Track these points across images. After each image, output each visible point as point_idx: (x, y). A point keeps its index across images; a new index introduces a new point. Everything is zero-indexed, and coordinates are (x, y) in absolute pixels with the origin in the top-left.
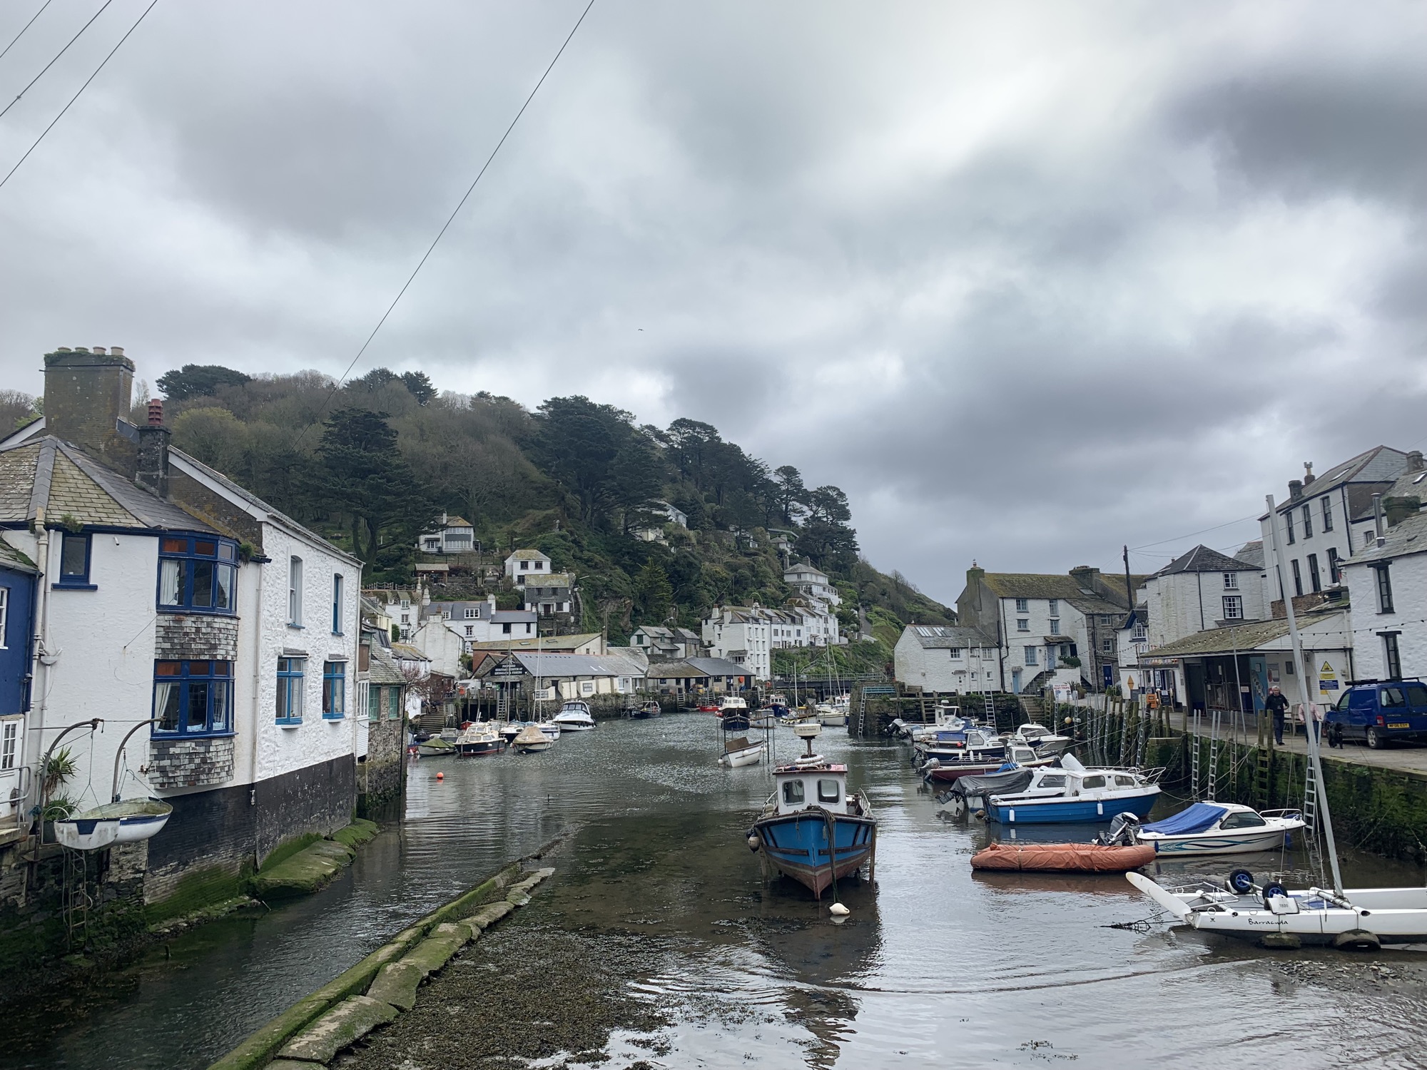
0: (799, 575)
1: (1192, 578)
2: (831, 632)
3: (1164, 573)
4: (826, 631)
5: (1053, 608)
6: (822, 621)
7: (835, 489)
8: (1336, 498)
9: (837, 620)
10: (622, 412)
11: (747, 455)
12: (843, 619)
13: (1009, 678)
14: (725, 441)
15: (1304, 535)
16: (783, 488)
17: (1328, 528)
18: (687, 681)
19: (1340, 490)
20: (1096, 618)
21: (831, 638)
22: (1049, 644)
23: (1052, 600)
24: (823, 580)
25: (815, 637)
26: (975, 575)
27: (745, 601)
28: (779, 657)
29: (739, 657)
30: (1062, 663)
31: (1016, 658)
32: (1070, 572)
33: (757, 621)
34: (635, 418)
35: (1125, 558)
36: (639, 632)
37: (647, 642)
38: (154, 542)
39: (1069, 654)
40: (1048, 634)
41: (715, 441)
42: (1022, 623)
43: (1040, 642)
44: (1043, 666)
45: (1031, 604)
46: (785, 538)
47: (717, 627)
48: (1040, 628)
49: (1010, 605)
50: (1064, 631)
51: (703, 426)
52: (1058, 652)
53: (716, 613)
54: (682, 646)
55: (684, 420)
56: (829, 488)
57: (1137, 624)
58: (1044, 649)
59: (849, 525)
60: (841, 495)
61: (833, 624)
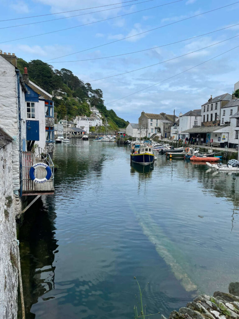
0: (93, 110)
1: (189, 117)
2: (101, 123)
3: (184, 116)
4: (100, 123)
5: (157, 121)
6: (99, 121)
7: (100, 90)
8: (219, 103)
9: (102, 121)
10: (50, 65)
11: (80, 79)
12: (103, 120)
13: (148, 135)
14: (74, 75)
15: (211, 110)
16: (87, 88)
17: (216, 109)
18: (72, 132)
19: (220, 102)
20: (165, 124)
21: (101, 124)
22: (156, 128)
23: (157, 119)
24: (98, 111)
25: (98, 124)
26: (143, 113)
27: (82, 115)
28: (91, 128)
29: (83, 128)
30: (158, 132)
31: (150, 131)
32: (160, 114)
33: (86, 120)
34: (53, 67)
35: (174, 112)
36: (60, 121)
37: (62, 123)
38: (44, 102)
39: (159, 130)
40: (156, 126)
41: (72, 75)
42: (151, 124)
43: (154, 128)
44: (154, 133)
45: (153, 120)
46: (88, 100)
47: (78, 121)
48: (154, 125)
49: (150, 120)
50: (158, 126)
51: (68, 71)
52: (157, 130)
53: (77, 117)
54: (70, 125)
55: (64, 69)
56: (99, 89)
57: (175, 125)
58: (155, 129)
59: (102, 99)
60: (101, 91)
61: (101, 121)
